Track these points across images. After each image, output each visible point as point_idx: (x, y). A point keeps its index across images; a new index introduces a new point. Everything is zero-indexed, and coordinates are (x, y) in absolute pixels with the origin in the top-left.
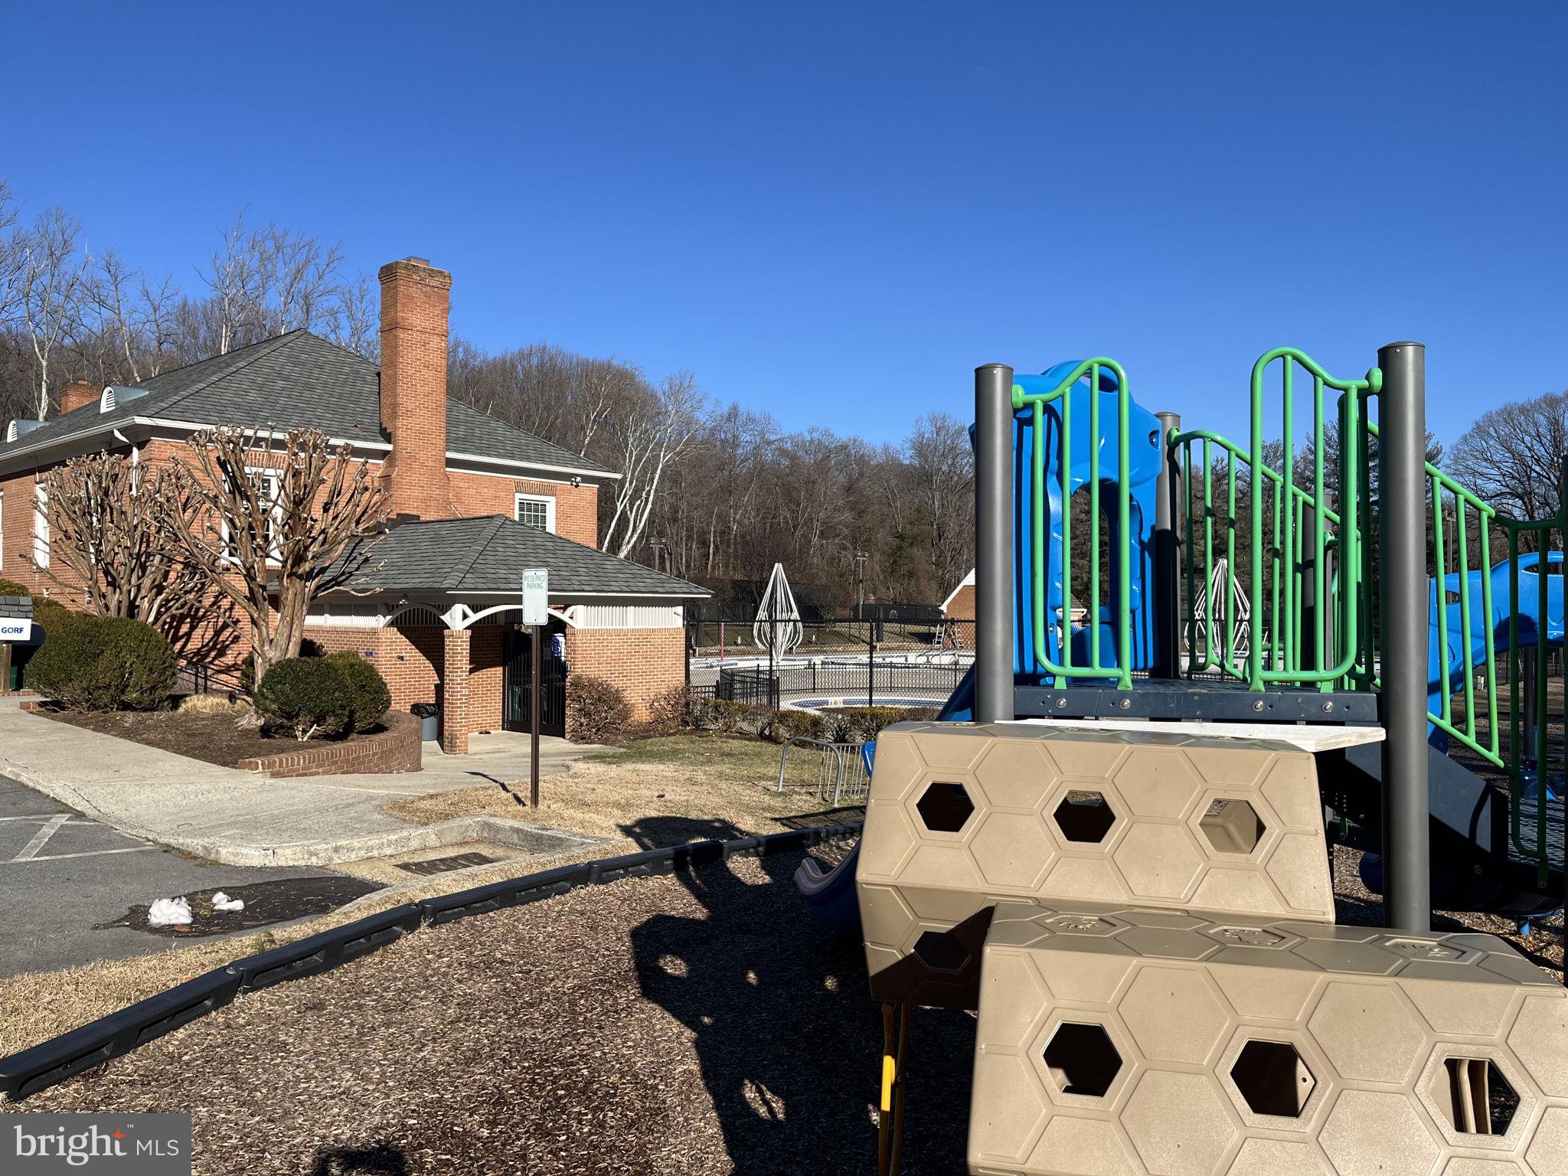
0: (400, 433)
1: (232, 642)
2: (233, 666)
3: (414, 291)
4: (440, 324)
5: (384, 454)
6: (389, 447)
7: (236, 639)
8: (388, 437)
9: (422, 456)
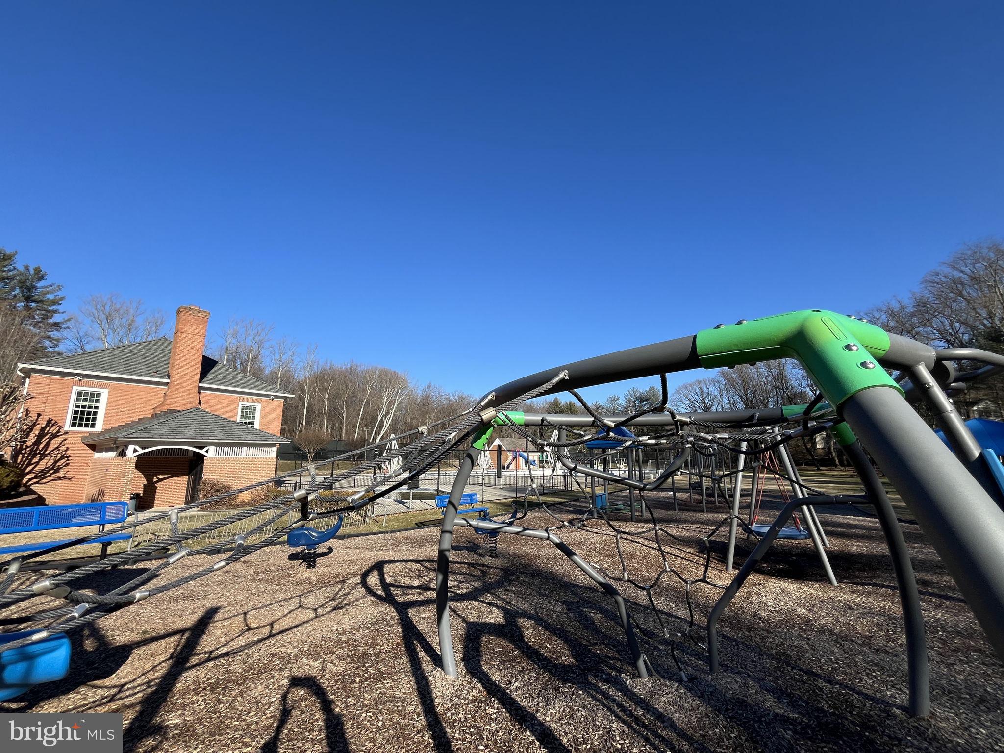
0: (173, 376)
1: (64, 466)
2: (63, 477)
3: (189, 318)
4: (202, 332)
5: (167, 384)
6: (168, 381)
7: (67, 465)
8: (169, 377)
9: (185, 385)
